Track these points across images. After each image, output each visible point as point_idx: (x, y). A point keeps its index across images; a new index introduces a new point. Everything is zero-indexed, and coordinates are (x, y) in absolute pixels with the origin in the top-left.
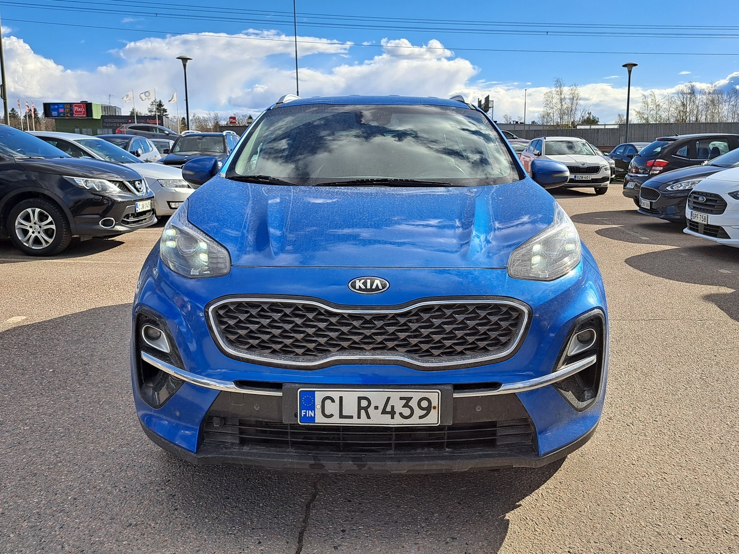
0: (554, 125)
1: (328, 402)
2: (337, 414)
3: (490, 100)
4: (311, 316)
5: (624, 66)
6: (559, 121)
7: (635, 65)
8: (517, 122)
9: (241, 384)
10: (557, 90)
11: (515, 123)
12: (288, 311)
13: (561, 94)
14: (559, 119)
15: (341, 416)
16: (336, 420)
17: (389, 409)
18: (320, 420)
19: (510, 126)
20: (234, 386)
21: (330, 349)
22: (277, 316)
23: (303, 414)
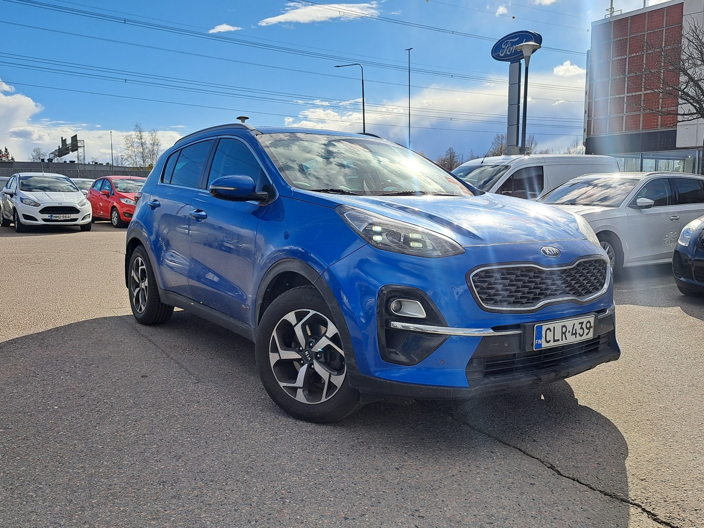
0: (137, 168)
1: (548, 331)
2: (552, 340)
3: (78, 139)
4: (532, 274)
5: (237, 118)
6: (142, 163)
7: (247, 118)
8: (96, 163)
9: (495, 329)
10: (137, 134)
11: (94, 163)
12: (519, 273)
13: (141, 139)
14: (142, 161)
15: (555, 341)
16: (552, 344)
17: (574, 332)
18: (545, 345)
19: (92, 167)
20: (492, 331)
21: (540, 296)
22: (513, 277)
23: (536, 342)
